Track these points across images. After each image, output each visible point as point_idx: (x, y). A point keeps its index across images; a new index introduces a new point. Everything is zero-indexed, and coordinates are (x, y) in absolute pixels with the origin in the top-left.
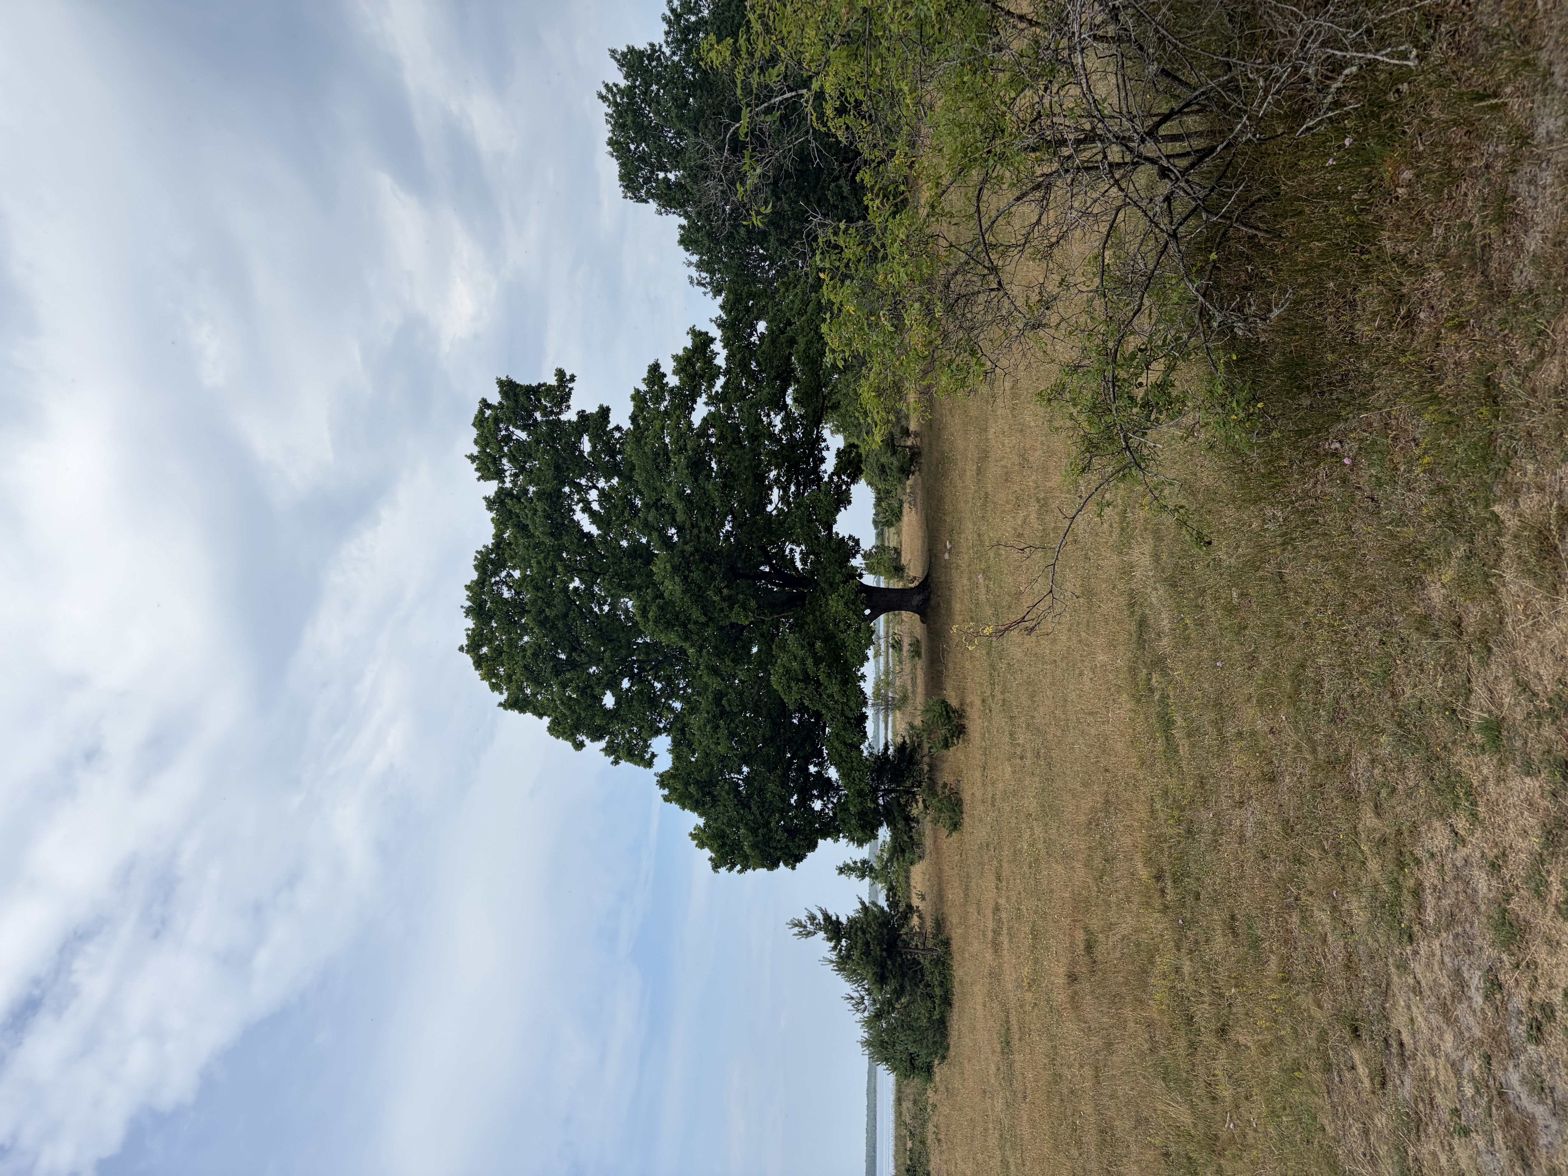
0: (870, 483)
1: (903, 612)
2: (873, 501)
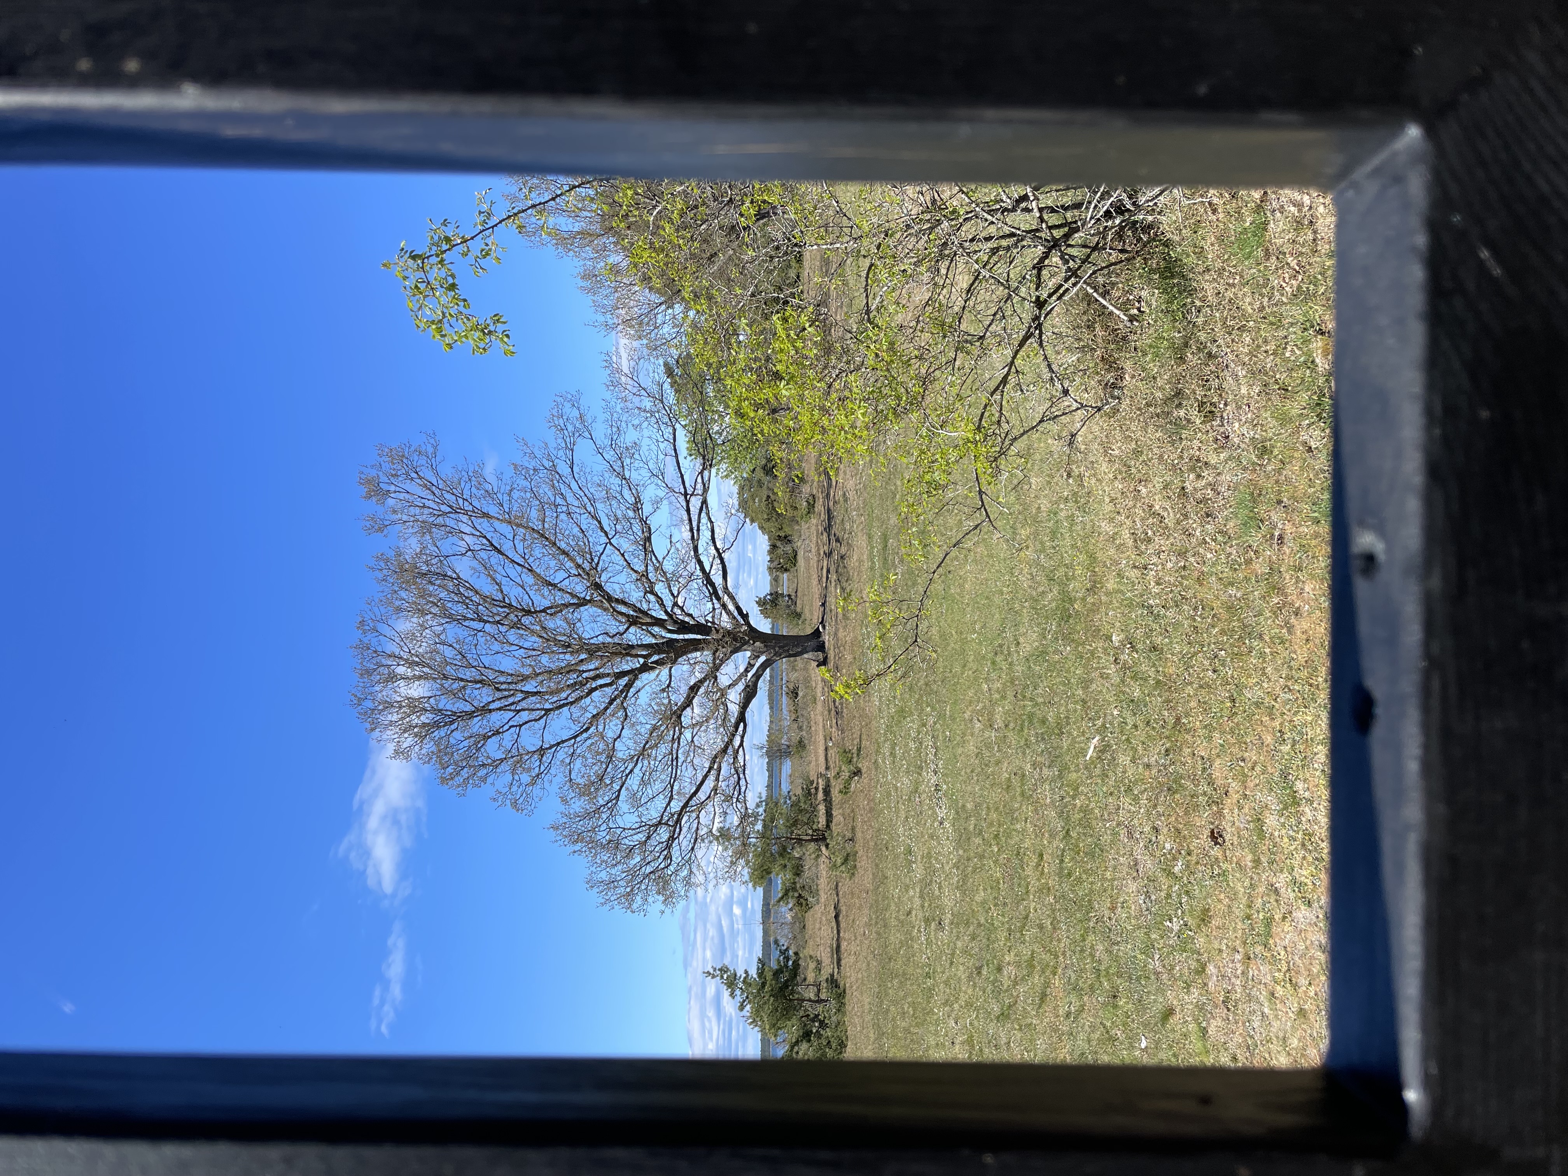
0: (763, 529)
1: (799, 658)
2: (768, 548)
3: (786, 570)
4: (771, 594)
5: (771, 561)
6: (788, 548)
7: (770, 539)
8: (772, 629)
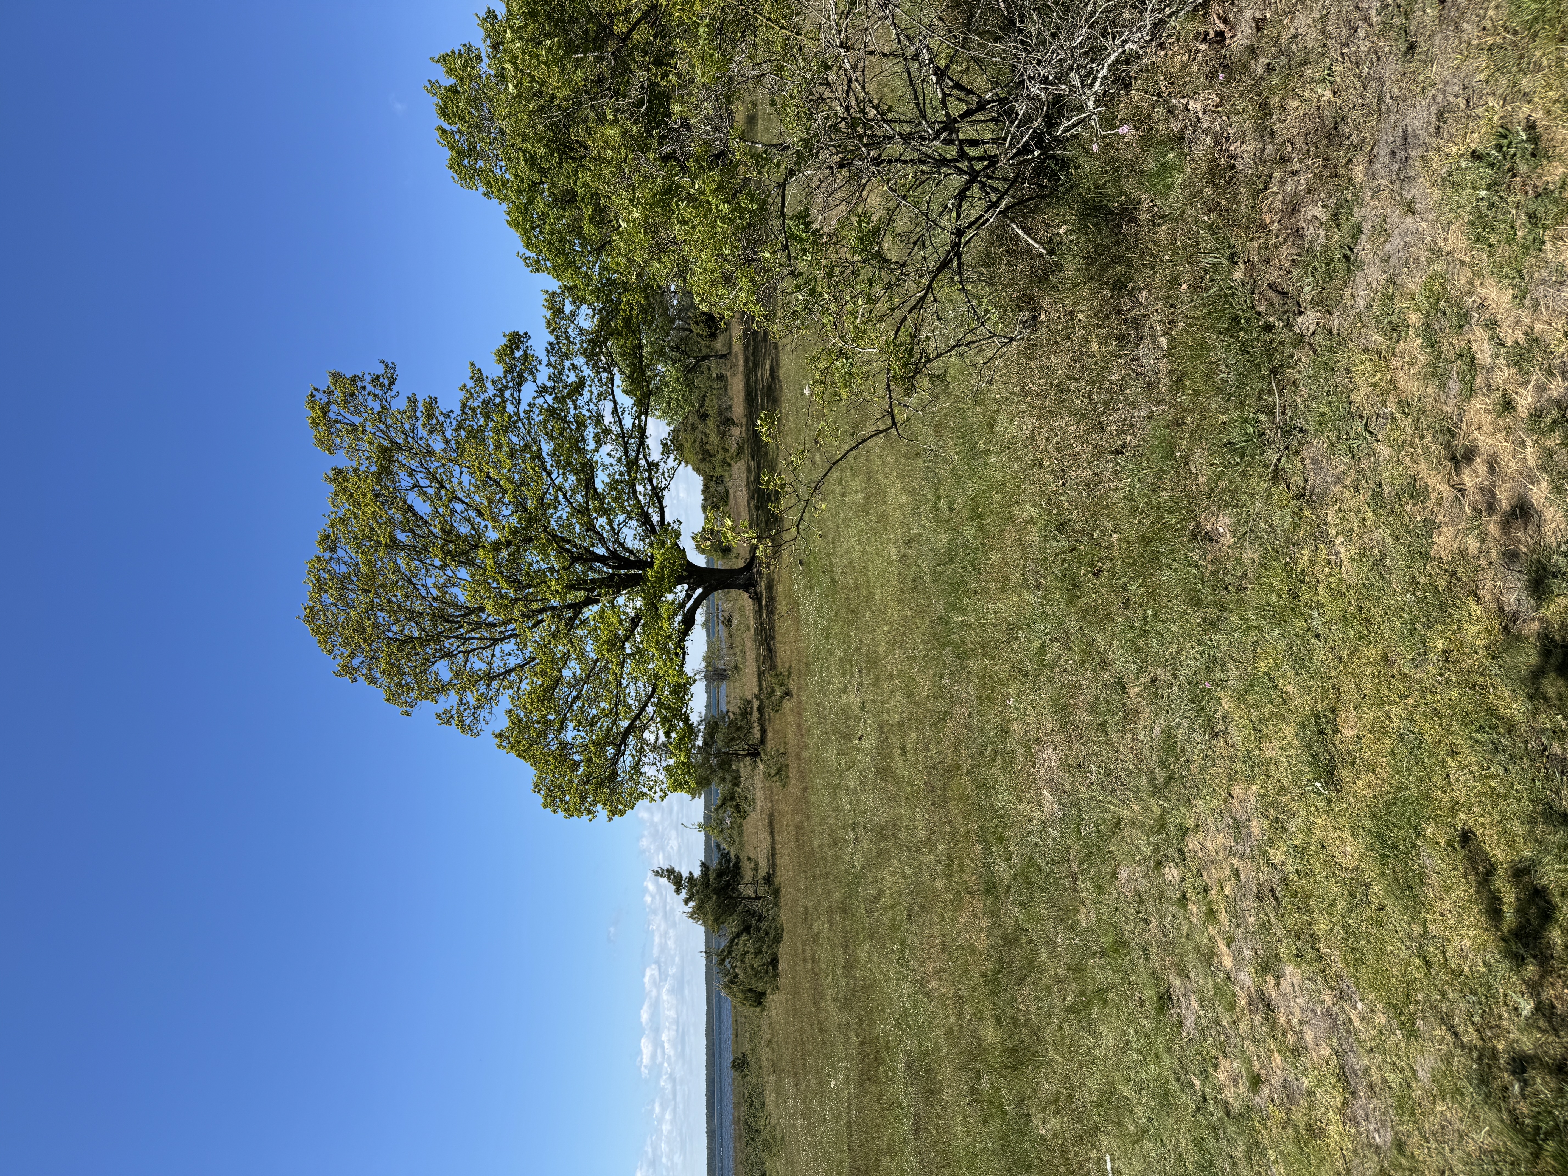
0: (697, 470)
1: (732, 590)
2: (702, 488)
5: (705, 500)
6: (721, 488)
7: (703, 479)
8: (707, 563)
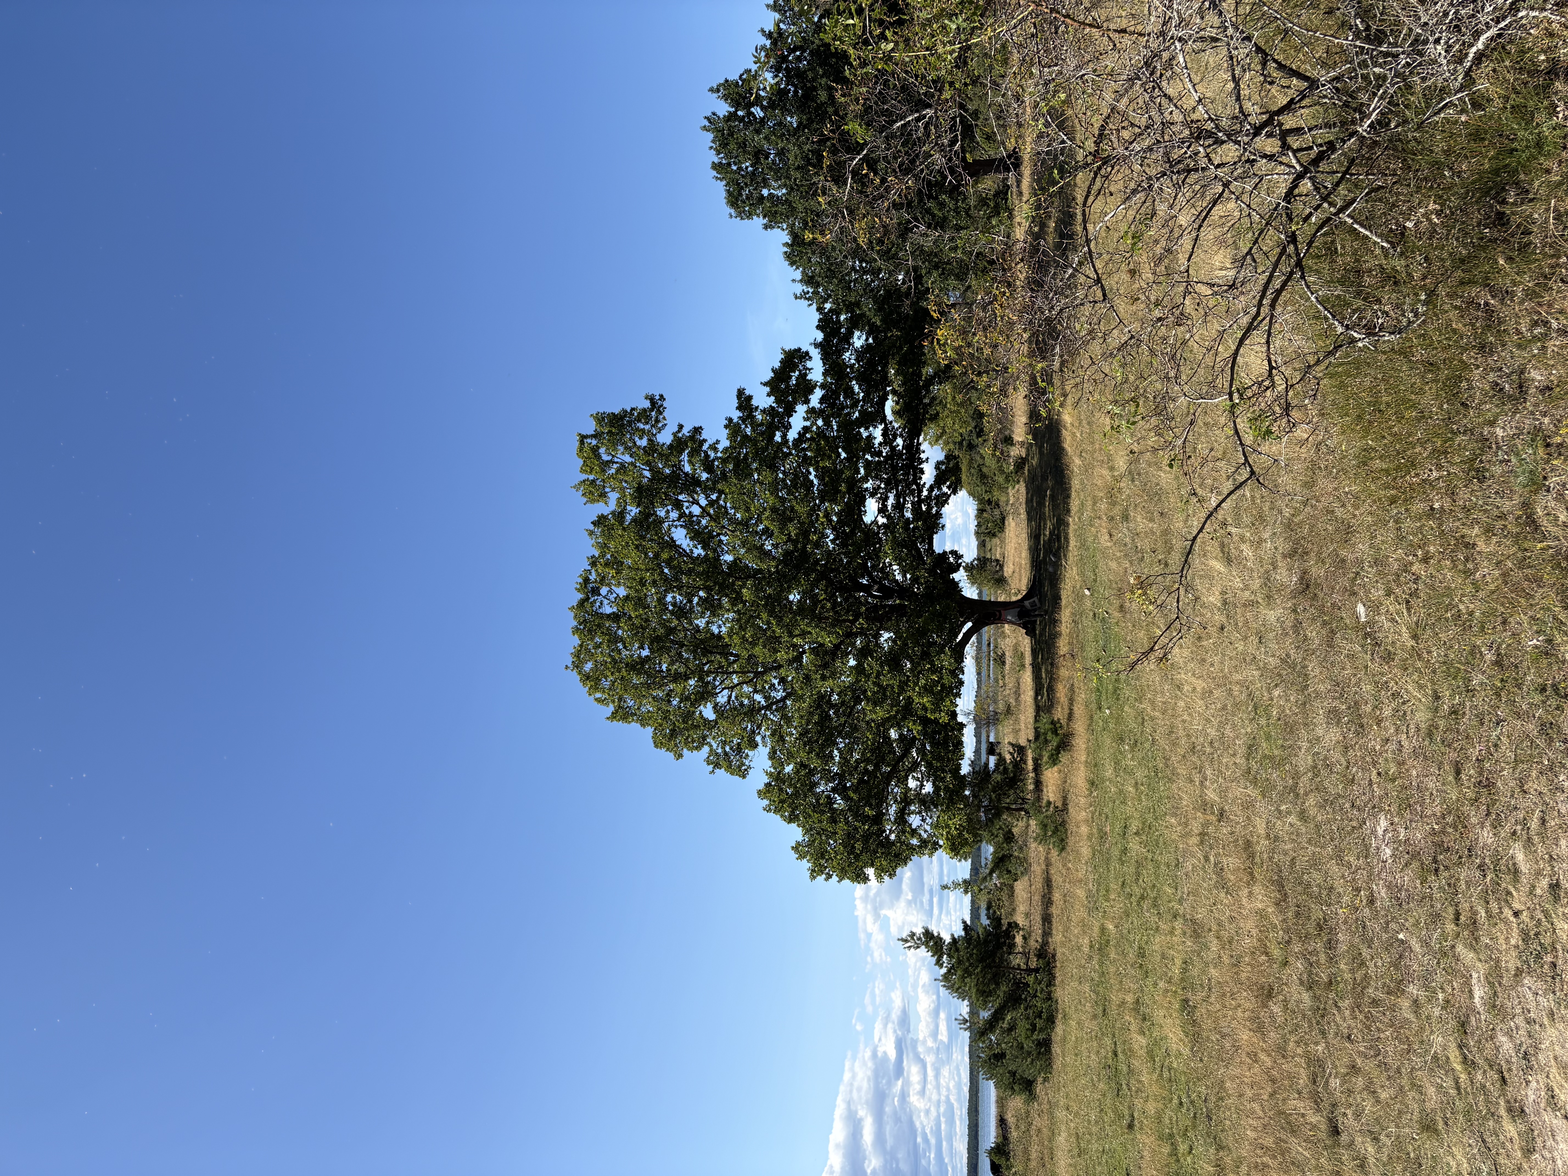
2: (975, 512)
3: (994, 535)
4: (978, 559)
5: (979, 525)
6: (997, 512)
7: (980, 504)
8: (980, 594)
